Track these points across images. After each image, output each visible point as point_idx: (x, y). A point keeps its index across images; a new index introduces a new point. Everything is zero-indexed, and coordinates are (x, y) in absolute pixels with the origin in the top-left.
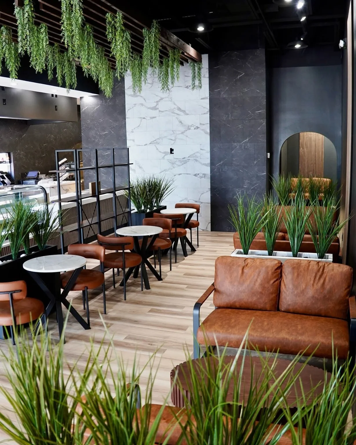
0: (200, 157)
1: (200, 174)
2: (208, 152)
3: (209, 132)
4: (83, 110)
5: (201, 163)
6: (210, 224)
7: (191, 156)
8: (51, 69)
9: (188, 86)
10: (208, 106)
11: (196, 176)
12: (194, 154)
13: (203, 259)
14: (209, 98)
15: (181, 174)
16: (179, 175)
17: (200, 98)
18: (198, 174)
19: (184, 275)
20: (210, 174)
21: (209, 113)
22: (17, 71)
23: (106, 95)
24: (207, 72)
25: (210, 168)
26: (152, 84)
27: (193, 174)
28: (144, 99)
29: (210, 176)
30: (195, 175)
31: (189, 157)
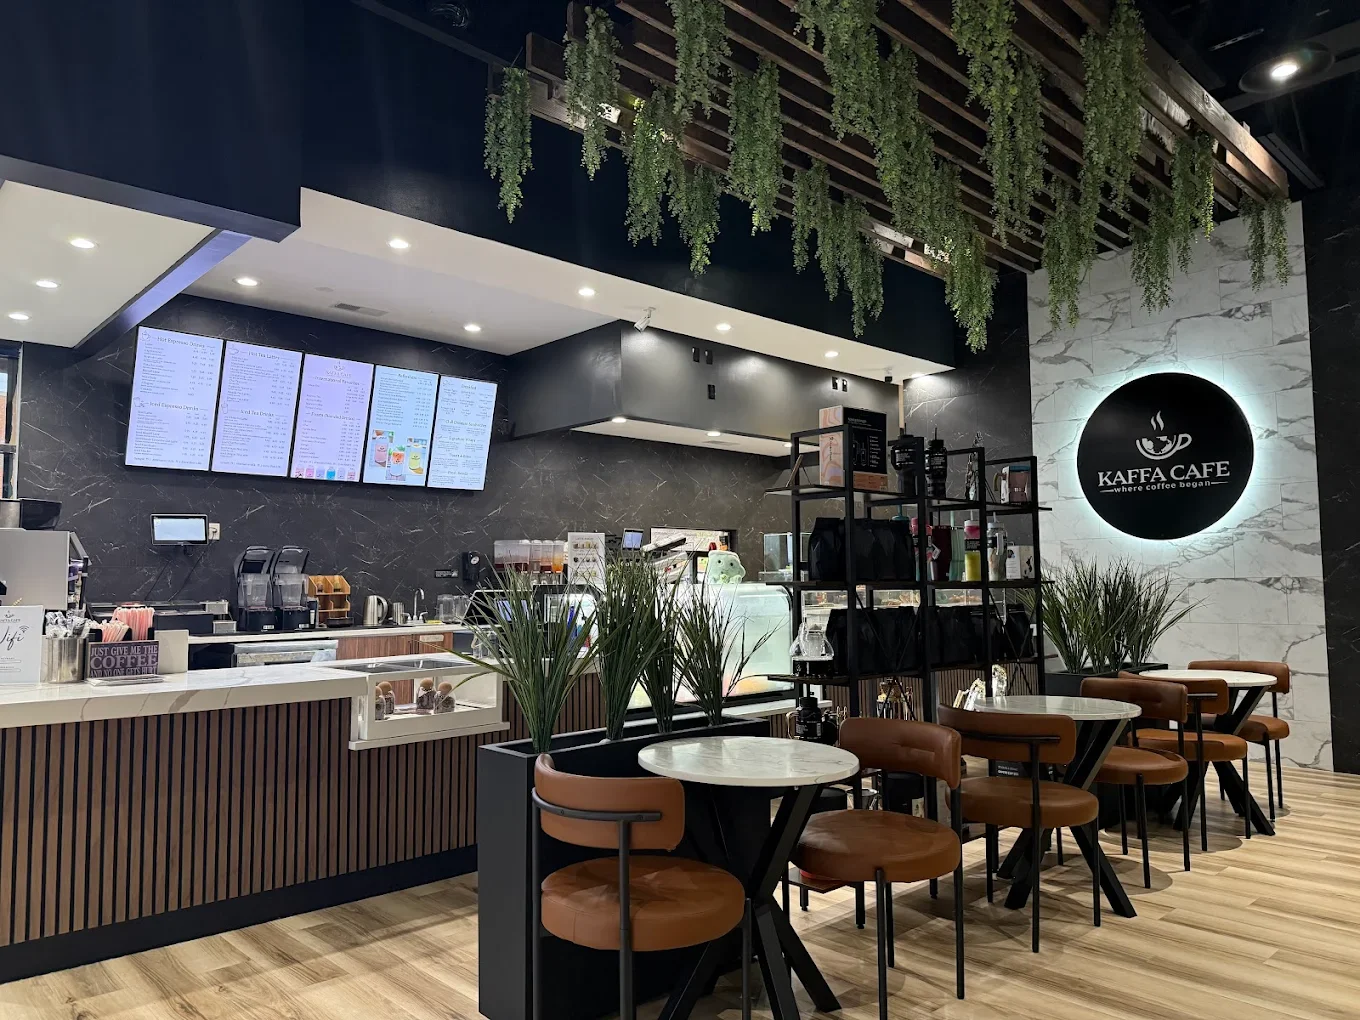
0: (1282, 524)
1: (1283, 580)
2: (1310, 508)
3: (1313, 442)
4: (911, 412)
5: (1285, 544)
6: (1329, 746)
7: (1247, 523)
8: (803, 237)
9: (1231, 310)
10: (1307, 364)
11: (1269, 586)
12: (1259, 516)
13: (1327, 859)
14: (1308, 336)
15: (1214, 580)
16: (1208, 581)
17: (1278, 341)
18: (1278, 580)
19: (1253, 904)
20: (1321, 579)
21: (1311, 384)
22: (709, 246)
23: (970, 344)
24: (1299, 257)
25: (1319, 558)
26: (1112, 320)
27: (1260, 580)
28: (1088, 366)
29: (1322, 585)
30: (1267, 583)
31: (1239, 526)
